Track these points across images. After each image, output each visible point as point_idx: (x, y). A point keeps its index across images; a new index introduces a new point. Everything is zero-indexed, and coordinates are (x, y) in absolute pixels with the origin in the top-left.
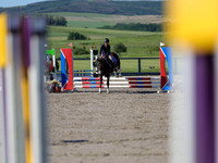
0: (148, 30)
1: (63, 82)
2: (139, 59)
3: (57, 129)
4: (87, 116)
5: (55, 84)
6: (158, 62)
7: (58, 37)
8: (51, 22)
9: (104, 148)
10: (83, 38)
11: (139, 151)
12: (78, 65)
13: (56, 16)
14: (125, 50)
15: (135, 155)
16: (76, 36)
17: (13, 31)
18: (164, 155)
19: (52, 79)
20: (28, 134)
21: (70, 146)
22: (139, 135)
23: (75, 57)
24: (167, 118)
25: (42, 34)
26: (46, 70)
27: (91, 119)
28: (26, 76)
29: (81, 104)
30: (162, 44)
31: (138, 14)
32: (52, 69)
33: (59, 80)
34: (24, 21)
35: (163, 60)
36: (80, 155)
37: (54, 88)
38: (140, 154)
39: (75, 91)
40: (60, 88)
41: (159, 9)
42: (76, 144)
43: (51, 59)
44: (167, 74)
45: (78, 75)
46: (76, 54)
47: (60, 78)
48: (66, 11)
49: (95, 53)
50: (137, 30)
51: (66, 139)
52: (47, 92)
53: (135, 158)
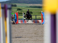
0: (38, 8)
1: (16, 21)
2: (36, 15)
3: (14, 34)
4: (22, 31)
5: (13, 22)
6: (41, 16)
7: (14, 10)
8: (12, 6)
9: (26, 39)
10: (21, 10)
11: (36, 40)
12: (19, 17)
13: (14, 4)
14: (32, 13)
15: (34, 41)
16: (19, 9)
17: (2, 8)
18: (42, 41)
19: (13, 21)
20: (6, 35)
21: (17, 38)
22: (36, 36)
23: (19, 15)
24: (43, 31)
25: (10, 9)
26: (11, 18)
27: (23, 31)
28: (6, 20)
29: (20, 27)
30: (42, 12)
31: (36, 4)
32: (13, 18)
33: (14, 21)
34: (5, 5)
35: (42, 16)
36: (20, 41)
37: (13, 23)
38: (36, 41)
39: (19, 24)
40: (15, 23)
41: (41, 2)
42: (19, 38)
43: (12, 15)
44: (43, 19)
45: (19, 20)
46: (19, 14)
47: (15, 21)
48: (16, 3)
49: (24, 14)
50: (35, 8)
51: (16, 37)
52: (11, 24)
53: (35, 42)
